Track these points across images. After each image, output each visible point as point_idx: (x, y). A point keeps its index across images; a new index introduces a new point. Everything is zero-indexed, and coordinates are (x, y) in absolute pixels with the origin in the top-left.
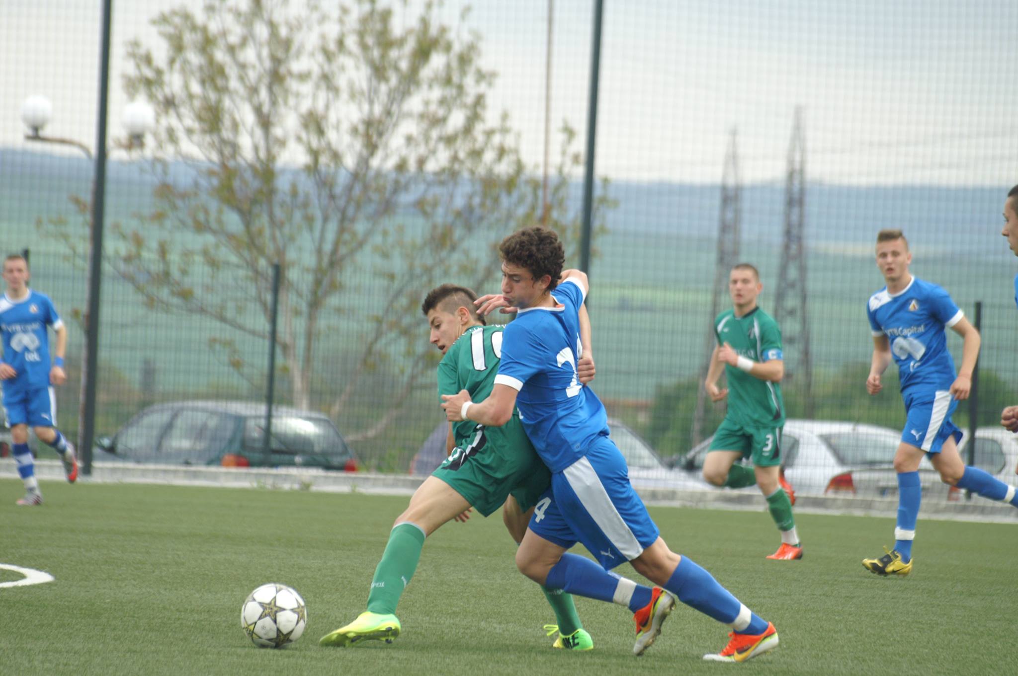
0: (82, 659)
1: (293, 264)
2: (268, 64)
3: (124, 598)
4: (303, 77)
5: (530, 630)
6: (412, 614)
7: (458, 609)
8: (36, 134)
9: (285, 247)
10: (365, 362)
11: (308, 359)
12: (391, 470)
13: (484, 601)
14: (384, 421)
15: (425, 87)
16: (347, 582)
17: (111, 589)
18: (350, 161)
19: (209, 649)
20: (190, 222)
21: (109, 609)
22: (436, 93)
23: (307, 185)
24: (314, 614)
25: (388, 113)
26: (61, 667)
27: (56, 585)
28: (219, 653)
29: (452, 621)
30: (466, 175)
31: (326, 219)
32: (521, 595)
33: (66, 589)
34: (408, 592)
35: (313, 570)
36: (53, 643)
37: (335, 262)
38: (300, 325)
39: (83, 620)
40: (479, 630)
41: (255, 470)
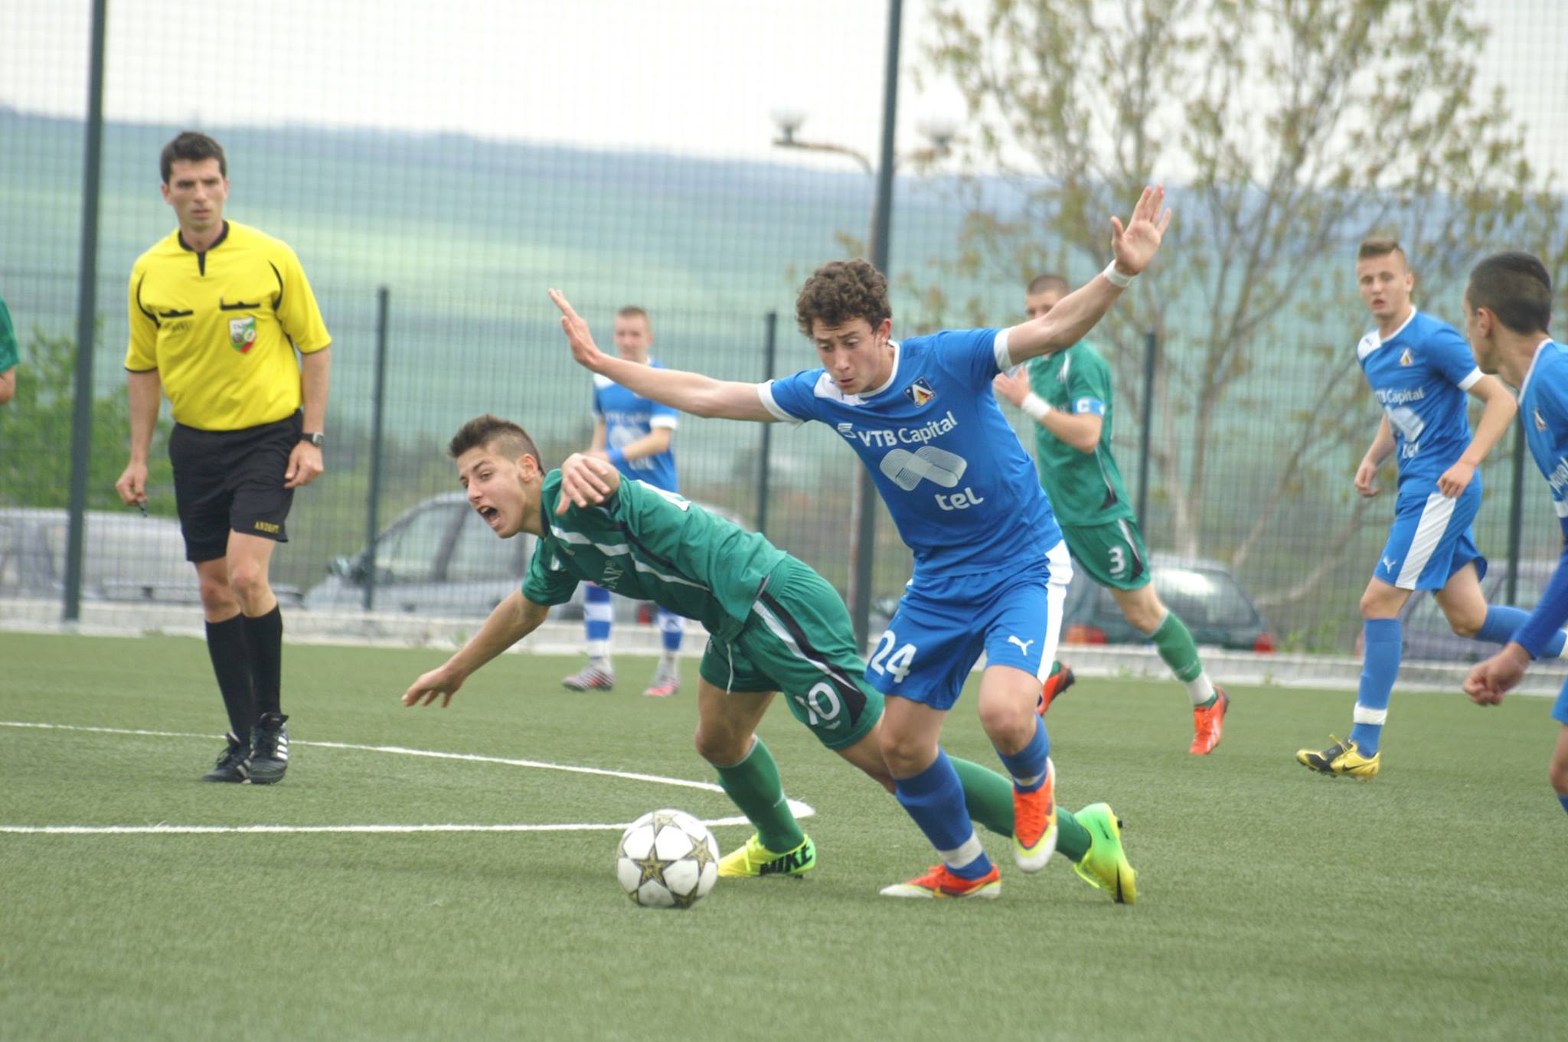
0: (859, 934)
1: (1174, 334)
2: (1140, 26)
3: (920, 841)
4: (1192, 45)
5: (1549, 899)
6: (1363, 872)
7: (1434, 866)
8: (788, 138)
9: (1163, 308)
10: (1286, 482)
11: (1197, 479)
12: (1327, 650)
13: (1476, 854)
14: (1315, 575)
15: (1379, 53)
16: (1260, 822)
17: (900, 829)
18: (1263, 174)
19: (1050, 922)
20: (1017, 270)
21: (897, 859)
22: (1397, 63)
23: (1196, 212)
24: (1210, 870)
25: (1323, 97)
26: (828, 946)
27: (818, 822)
28: (1065, 928)
29: (1425, 884)
30: (1443, 188)
31: (1226, 264)
32: (1534, 845)
33: (833, 827)
34: (1356, 838)
35: (1207, 803)
36: (815, 909)
37: (1240, 330)
38: (1186, 427)
39: (859, 876)
40: (1469, 899)
41: (1116, 650)
